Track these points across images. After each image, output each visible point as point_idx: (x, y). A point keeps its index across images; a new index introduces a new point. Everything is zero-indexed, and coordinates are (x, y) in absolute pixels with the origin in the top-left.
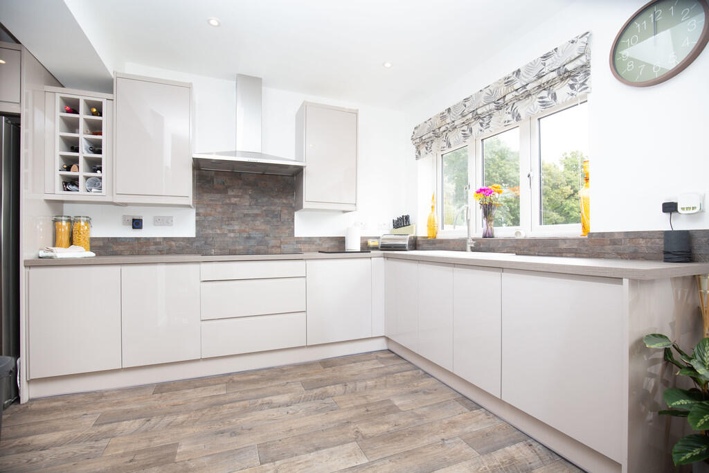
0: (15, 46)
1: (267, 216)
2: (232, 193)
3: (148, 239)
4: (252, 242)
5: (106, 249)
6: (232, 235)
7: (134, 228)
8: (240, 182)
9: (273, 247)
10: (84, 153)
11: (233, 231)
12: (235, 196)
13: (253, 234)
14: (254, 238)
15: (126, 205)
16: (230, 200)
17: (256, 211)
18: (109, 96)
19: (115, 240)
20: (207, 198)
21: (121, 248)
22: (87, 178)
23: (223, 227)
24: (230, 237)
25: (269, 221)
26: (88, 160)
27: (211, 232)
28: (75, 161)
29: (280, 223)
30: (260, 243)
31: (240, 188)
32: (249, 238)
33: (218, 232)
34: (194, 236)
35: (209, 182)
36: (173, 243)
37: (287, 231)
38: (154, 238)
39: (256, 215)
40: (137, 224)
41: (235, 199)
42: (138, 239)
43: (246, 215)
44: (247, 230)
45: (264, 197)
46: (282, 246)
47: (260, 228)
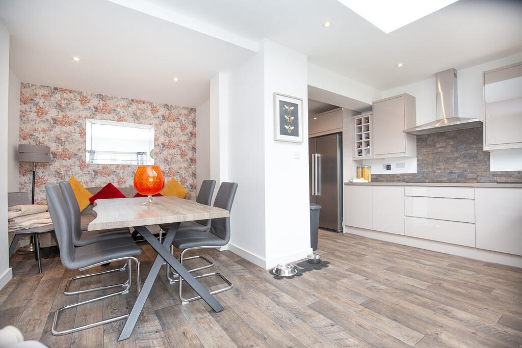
0: (338, 109)
1: (464, 157)
2: (439, 146)
3: (394, 175)
4: (453, 176)
5: (377, 180)
6: (439, 171)
7: (387, 169)
8: (444, 138)
9: (470, 179)
10: (364, 139)
11: (440, 169)
12: (441, 147)
13: (454, 170)
14: (455, 173)
15: (384, 159)
16: (438, 150)
17: (456, 155)
18: (371, 113)
19: (380, 176)
20: (423, 150)
21: (382, 179)
22: (366, 149)
23: (434, 167)
24: (438, 173)
25: (467, 161)
26: (366, 142)
27: (426, 170)
28: (361, 143)
29: (476, 162)
30: (460, 175)
31: (444, 142)
32: (451, 173)
33: (430, 169)
34: (416, 172)
35: (424, 141)
36: (405, 177)
37: (483, 168)
38: (397, 174)
39: (457, 158)
40: (389, 167)
41: (441, 149)
42: (389, 175)
43: (448, 159)
44: (450, 168)
45: (462, 145)
46: (478, 178)
47: (459, 166)
